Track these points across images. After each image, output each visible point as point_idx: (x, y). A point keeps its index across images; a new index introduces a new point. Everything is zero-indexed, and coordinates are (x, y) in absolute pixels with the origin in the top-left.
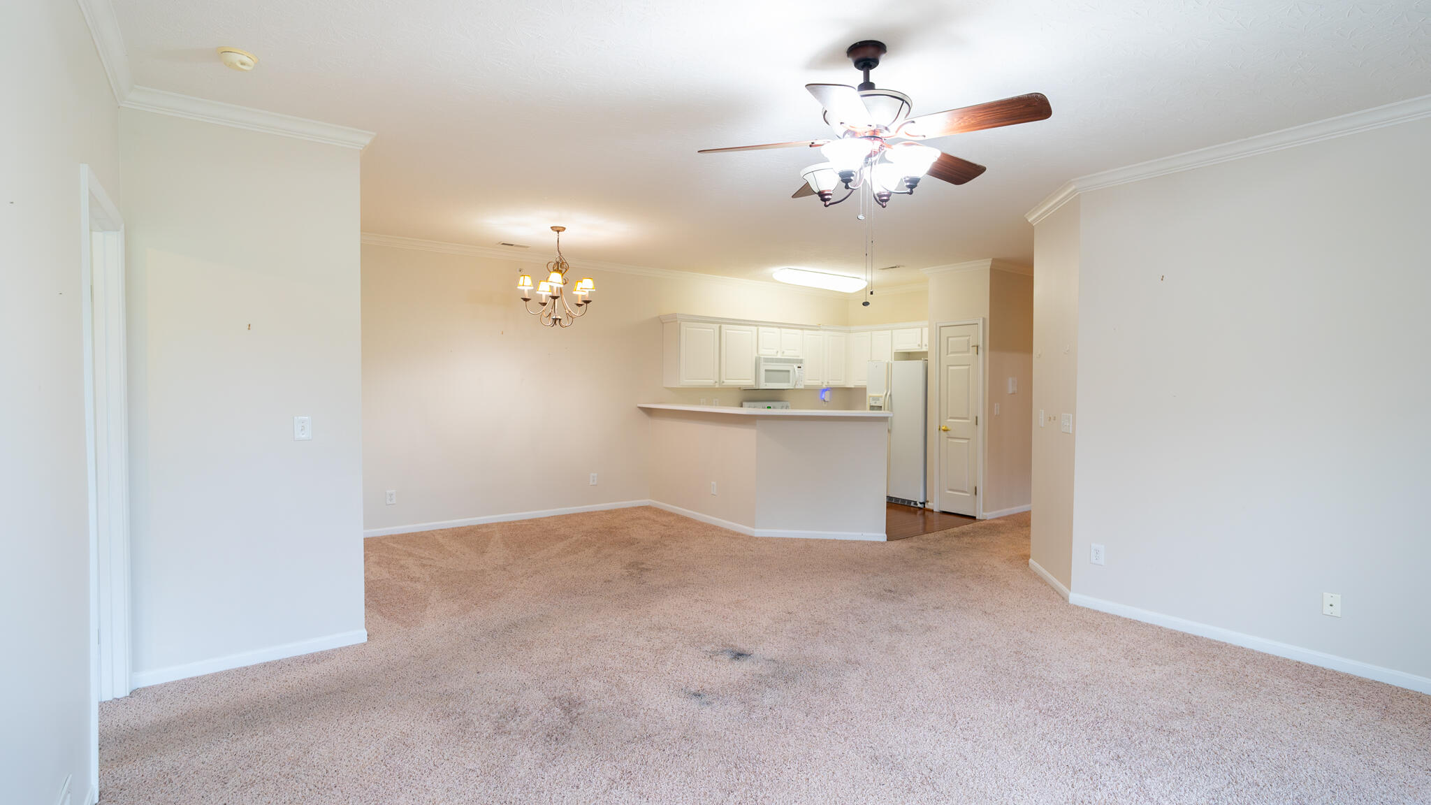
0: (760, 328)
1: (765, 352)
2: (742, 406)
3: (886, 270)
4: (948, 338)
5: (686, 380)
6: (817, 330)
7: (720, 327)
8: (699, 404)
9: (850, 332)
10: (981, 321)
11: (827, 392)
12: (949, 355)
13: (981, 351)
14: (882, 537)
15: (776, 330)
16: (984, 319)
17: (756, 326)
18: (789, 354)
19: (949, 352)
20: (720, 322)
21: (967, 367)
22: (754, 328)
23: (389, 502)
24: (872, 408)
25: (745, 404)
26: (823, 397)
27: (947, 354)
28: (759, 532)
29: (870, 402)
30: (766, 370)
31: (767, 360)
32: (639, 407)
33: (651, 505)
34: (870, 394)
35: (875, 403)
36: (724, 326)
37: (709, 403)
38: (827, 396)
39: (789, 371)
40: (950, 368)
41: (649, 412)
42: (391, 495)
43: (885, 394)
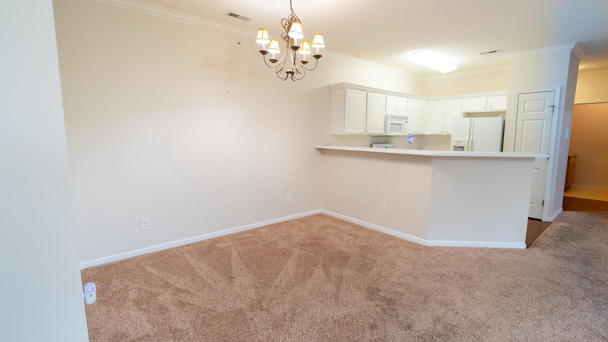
0: (388, 96)
1: (391, 112)
2: (372, 147)
3: (484, 55)
4: (525, 101)
5: (349, 131)
6: (414, 99)
7: (367, 94)
8: (349, 145)
9: (429, 101)
10: (559, 89)
11: (412, 138)
12: (525, 113)
13: (556, 110)
14: (523, 246)
15: (395, 97)
16: (561, 88)
17: (385, 94)
18: (402, 114)
19: (526, 110)
20: (367, 90)
21: (542, 121)
22: (384, 96)
23: (144, 228)
24: (456, 148)
25: (374, 145)
26: (410, 140)
27: (524, 112)
28: (430, 243)
29: (453, 143)
30: (391, 124)
31: (392, 117)
32: (317, 149)
33: (323, 213)
34: (453, 138)
35: (459, 144)
36: (369, 94)
37: (355, 145)
38: (412, 140)
39: (400, 124)
40: (525, 122)
41: (322, 151)
42: (145, 222)
43: (468, 138)
